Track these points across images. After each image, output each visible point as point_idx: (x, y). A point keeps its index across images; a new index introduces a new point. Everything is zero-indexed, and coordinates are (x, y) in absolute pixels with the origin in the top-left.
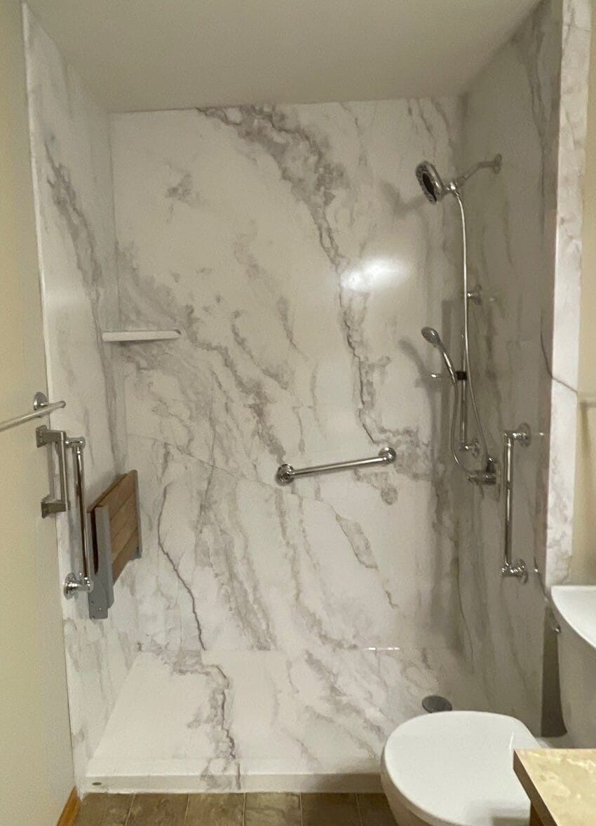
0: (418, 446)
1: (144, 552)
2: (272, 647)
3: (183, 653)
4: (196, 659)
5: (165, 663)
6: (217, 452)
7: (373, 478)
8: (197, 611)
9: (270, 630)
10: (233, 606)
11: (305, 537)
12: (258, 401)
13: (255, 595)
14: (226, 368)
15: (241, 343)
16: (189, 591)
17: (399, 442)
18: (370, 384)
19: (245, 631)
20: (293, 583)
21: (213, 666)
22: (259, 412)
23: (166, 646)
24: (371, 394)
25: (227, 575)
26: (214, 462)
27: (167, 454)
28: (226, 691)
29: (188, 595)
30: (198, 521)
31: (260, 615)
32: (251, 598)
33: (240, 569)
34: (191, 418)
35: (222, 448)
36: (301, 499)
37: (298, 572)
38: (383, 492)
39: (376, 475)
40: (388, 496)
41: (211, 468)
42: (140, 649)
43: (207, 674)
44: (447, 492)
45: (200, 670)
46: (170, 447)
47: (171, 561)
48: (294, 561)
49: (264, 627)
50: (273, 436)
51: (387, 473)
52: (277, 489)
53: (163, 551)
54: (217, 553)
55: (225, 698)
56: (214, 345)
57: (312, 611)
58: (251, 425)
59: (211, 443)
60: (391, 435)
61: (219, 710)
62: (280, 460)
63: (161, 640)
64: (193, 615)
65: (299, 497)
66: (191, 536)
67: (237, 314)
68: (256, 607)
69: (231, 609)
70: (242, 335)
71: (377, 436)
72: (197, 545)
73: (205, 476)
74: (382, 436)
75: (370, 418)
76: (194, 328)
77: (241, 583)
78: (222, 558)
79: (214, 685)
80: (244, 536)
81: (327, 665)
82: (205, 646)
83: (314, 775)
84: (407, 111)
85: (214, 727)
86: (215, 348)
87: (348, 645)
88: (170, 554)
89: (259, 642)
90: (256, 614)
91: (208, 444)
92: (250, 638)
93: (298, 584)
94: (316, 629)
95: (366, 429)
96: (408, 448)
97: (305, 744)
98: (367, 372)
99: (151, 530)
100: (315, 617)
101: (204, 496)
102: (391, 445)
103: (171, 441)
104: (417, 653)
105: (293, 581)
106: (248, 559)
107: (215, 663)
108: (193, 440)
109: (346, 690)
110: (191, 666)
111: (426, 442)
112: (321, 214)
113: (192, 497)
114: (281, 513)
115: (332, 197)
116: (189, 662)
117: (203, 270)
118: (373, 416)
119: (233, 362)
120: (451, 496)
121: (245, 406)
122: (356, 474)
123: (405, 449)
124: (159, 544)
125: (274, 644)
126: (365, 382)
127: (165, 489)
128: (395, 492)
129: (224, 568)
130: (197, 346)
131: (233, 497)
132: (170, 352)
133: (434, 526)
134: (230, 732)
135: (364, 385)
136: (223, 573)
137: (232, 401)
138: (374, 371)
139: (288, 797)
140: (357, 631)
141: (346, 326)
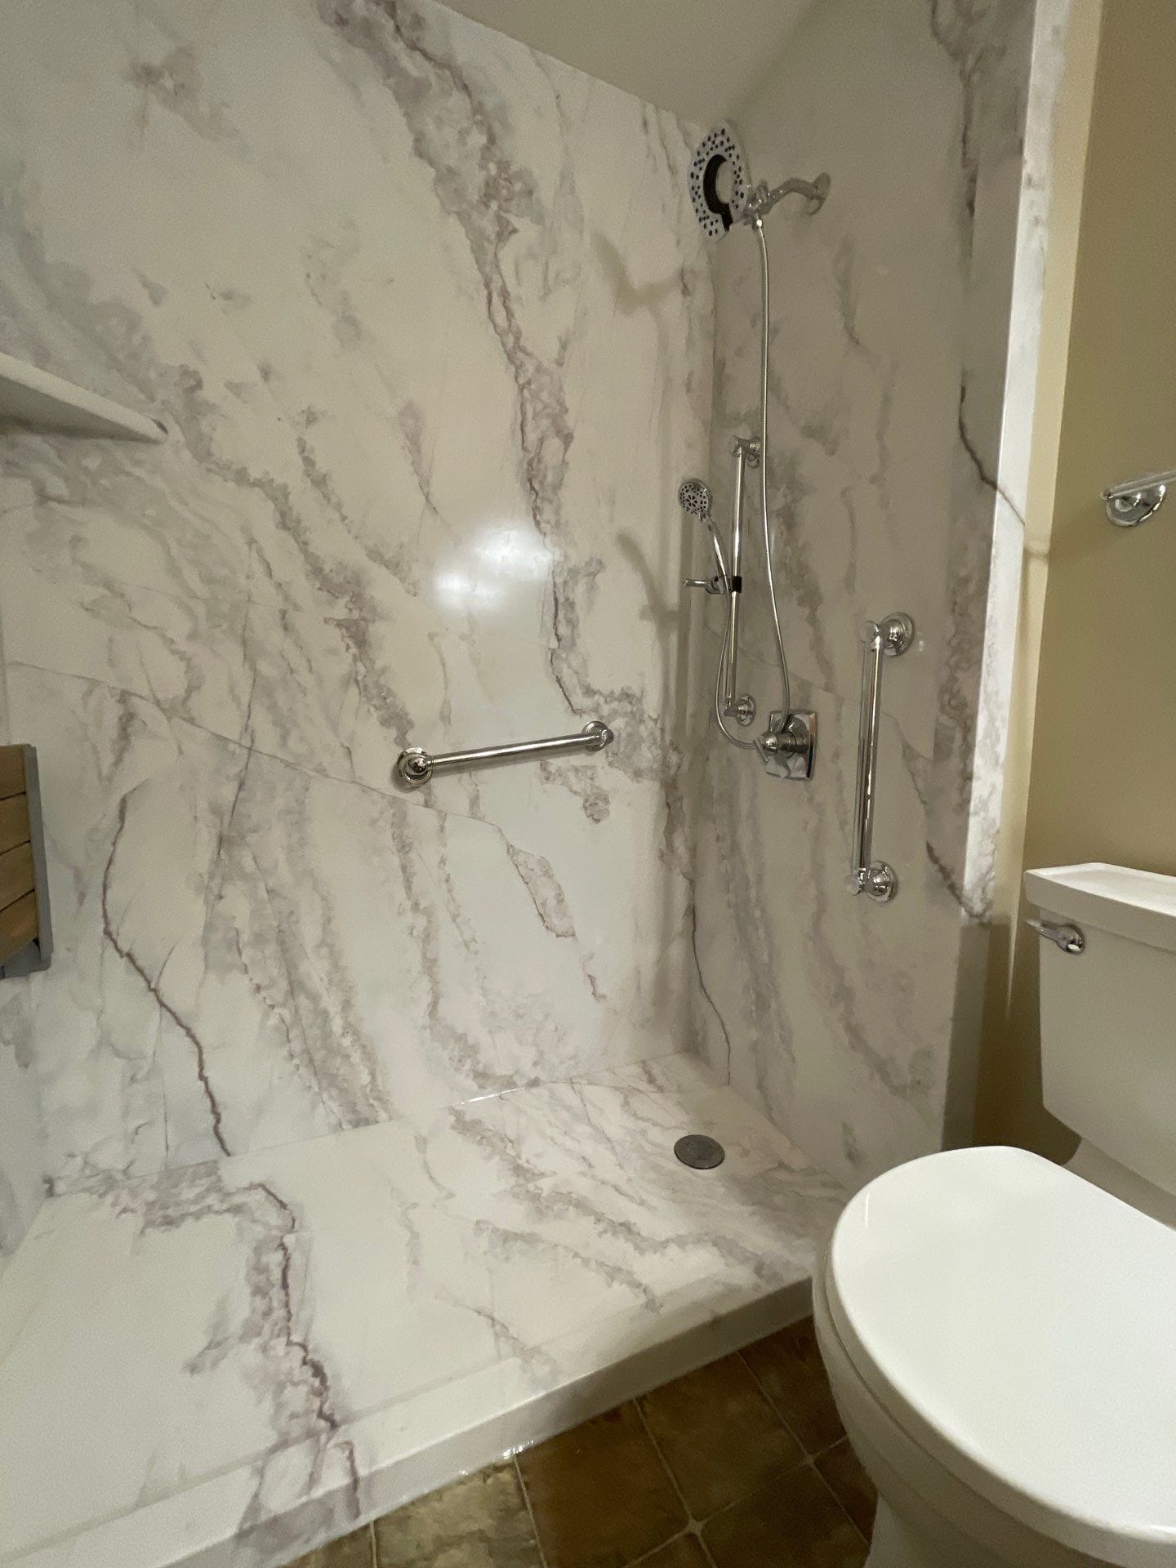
0: (642, 721)
1: (60, 953)
2: (383, 1115)
3: (171, 1176)
4: (205, 1182)
5: (124, 1211)
6: (262, 722)
7: (571, 775)
8: (207, 1073)
9: (379, 1081)
10: (297, 1046)
11: (450, 891)
12: (356, 614)
13: (345, 1018)
14: (284, 534)
15: (320, 482)
16: (190, 1033)
17: (614, 714)
18: (571, 604)
19: (325, 1096)
20: (425, 984)
21: (252, 1187)
22: (358, 635)
23: (125, 1172)
24: (572, 624)
25: (283, 985)
26: (253, 741)
27: (127, 720)
28: (289, 1240)
29: (188, 1039)
30: (212, 876)
31: (356, 1057)
32: (337, 1024)
33: (315, 969)
34: (193, 636)
35: (273, 708)
36: (443, 816)
37: (435, 961)
38: (586, 801)
39: (577, 770)
40: (595, 807)
41: (245, 751)
42: (51, 1193)
43: (237, 1210)
44: (681, 799)
45: (217, 1207)
46: (135, 700)
47: (140, 971)
48: (427, 937)
49: (365, 1078)
50: (389, 690)
51: (593, 767)
52: (394, 798)
53: (118, 950)
54: (259, 939)
55: (287, 1259)
56: (255, 473)
57: (460, 1031)
58: (341, 664)
59: (245, 700)
60: (602, 700)
61: (277, 1294)
62: (401, 740)
63: (110, 1158)
64: (201, 1084)
65: (440, 812)
66: (197, 910)
67: (311, 418)
68: (347, 1042)
69: (292, 1056)
70: (322, 465)
71: (579, 700)
72: (209, 927)
73: (234, 770)
74: (588, 702)
75: (570, 667)
76: (204, 425)
77: (314, 998)
78: (271, 949)
79: (259, 1231)
80: (324, 899)
81: (494, 1126)
82: (228, 1147)
83: (548, 1397)
84: (640, 122)
85: (265, 1349)
86: (257, 484)
87: (525, 1081)
88: (136, 956)
89: (354, 1111)
90: (347, 1057)
91: (237, 700)
92: (333, 1108)
93: (435, 982)
94: (468, 1064)
95: (561, 686)
96: (627, 724)
97: (496, 1316)
98: (565, 583)
99: (81, 903)
100: (466, 1041)
101: (227, 817)
102: (601, 717)
103: (140, 686)
104: (635, 1070)
105: (426, 979)
106: (331, 947)
107: (257, 1179)
108: (198, 688)
109: (542, 1165)
110: (195, 1201)
111: (655, 717)
112: (490, 257)
113: (196, 817)
114: (403, 847)
115: (510, 229)
116: (188, 1194)
117: (228, 296)
118: (574, 664)
119: (298, 521)
120: (686, 805)
121: (326, 621)
122: (544, 768)
123: (622, 726)
124: (107, 933)
125: (386, 1110)
126: (561, 600)
127: (124, 801)
128: (606, 801)
129: (275, 972)
130: (209, 470)
131: (297, 818)
132: (138, 471)
133: (662, 857)
134: (310, 1347)
135: (560, 606)
136: (273, 984)
137: (296, 607)
138: (576, 583)
139: (490, 1481)
140: (541, 1053)
141: (532, 488)
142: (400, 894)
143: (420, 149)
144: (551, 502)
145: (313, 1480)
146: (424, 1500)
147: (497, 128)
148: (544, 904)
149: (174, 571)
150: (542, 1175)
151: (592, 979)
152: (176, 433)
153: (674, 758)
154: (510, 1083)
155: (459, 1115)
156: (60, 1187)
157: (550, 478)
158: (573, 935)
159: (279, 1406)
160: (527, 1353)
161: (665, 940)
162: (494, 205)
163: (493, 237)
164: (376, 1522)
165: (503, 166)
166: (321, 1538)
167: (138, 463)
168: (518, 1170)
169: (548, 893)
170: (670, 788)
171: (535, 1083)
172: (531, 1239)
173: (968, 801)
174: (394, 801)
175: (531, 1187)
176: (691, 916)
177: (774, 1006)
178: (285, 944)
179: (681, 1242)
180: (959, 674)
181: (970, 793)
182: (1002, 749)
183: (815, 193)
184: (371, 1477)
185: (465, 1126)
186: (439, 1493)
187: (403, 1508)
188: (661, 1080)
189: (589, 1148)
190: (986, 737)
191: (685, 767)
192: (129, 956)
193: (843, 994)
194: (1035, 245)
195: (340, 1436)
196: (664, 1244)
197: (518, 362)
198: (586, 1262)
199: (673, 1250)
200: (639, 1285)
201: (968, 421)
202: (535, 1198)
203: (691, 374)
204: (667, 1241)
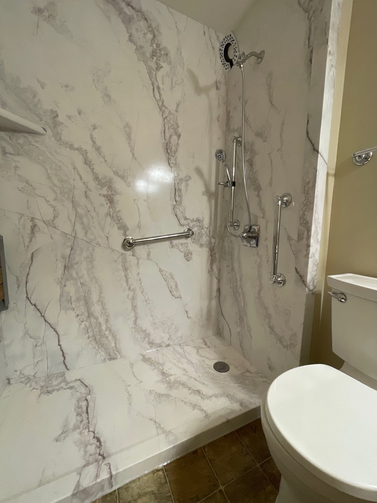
0: (203, 228)
1: (11, 304)
2: (119, 356)
3: (49, 377)
4: (61, 379)
5: (33, 389)
6: (78, 227)
7: (180, 246)
8: (60, 343)
9: (118, 346)
10: (91, 334)
11: (141, 283)
12: (110, 193)
13: (106, 325)
14: (85, 166)
15: (98, 149)
16: (55, 331)
17: (194, 226)
18: (180, 190)
19: (100, 351)
20: (133, 314)
21: (76, 380)
22: (111, 200)
23: (34, 376)
24: (181, 196)
25: (86, 314)
26: (76, 234)
27: (34, 227)
28: (89, 397)
29: (55, 332)
30: (62, 279)
31: (110, 338)
32: (104, 327)
33: (96, 309)
34: (55, 200)
35: (82, 223)
37: (136, 306)
38: (185, 254)
39: (182, 244)
40: (188, 256)
41: (73, 238)
43: (71, 388)
44: (215, 254)
45: (65, 387)
46: (36, 221)
47: (38, 310)
48: (133, 299)
49: (113, 345)
50: (121, 218)
51: (187, 243)
53: (31, 303)
54: (78, 299)
55: (88, 404)
56: (76, 146)
57: (144, 329)
58: (105, 209)
59: (73, 220)
60: (190, 222)
61: (84, 415)
62: (125, 234)
63: (29, 372)
64: (59, 347)
65: (137, 258)
66: (57, 290)
67: (95, 128)
68: (107, 333)
69: (89, 338)
70: (99, 143)
71: (183, 221)
72: (61, 296)
73: (69, 244)
74: (185, 222)
75: (180, 210)
76: (59, 129)
77: (96, 318)
78: (82, 302)
79: (78, 394)
80: (99, 286)
81: (155, 360)
82: (68, 367)
83: (174, 447)
84: (203, 32)
85: (81, 433)
86: (77, 149)
87: (165, 345)
88: (37, 305)
89: (110, 355)
90: (107, 337)
91: (70, 221)
92: (102, 354)
93: (136, 313)
94: (147, 339)
95: (177, 217)
96: (198, 229)
97: (157, 421)
98: (178, 183)
99: (18, 288)
100: (146, 332)
101: (67, 260)
102: (190, 227)
103: (38, 216)
104: (201, 341)
105: (133, 312)
106: (102, 302)
107: (78, 378)
108: (57, 217)
109: (171, 372)
110: (57, 385)
111: (207, 227)
112: (154, 75)
113: (57, 260)
114: (125, 269)
115: (160, 66)
116: (55, 383)
117: (67, 86)
118: (181, 210)
119: (91, 162)
120: (217, 256)
121: (100, 195)
122: (171, 243)
123: (197, 230)
124: (27, 298)
125: (120, 355)
126: (177, 189)
127: (33, 254)
128: (191, 254)
129: (83, 310)
130: (61, 144)
131: (91, 259)
132: (36, 144)
133: (209, 272)
134: (96, 432)
135: (176, 191)
136: (83, 314)
137: (90, 190)
138: (182, 183)
139: (155, 475)
140: (170, 336)
141: (168, 152)
142: (125, 284)
143: (131, 39)
144: (173, 157)
145: (97, 476)
146: (134, 481)
147: (156, 33)
148: (171, 288)
149: (49, 178)
150: (171, 375)
151: (187, 312)
152: (49, 132)
153: (213, 241)
154: (160, 346)
155: (143, 356)
156: (12, 381)
157: (173, 149)
158: (181, 298)
159: (86, 452)
160: (167, 433)
161: (210, 299)
162: (155, 58)
163: (154, 69)
164: (118, 489)
165: (158, 45)
166: (100, 495)
167: (37, 142)
168: (163, 374)
169: (173, 284)
170: (212, 250)
171: (168, 345)
172: (168, 396)
173: (309, 254)
174: (122, 254)
175: (167, 379)
176: (218, 292)
177: (245, 320)
178: (87, 302)
179: (216, 396)
180: (305, 213)
181: (309, 251)
182: (319, 237)
183: (260, 56)
184: (117, 474)
185: (146, 359)
186: (139, 479)
187: (127, 484)
188: (209, 344)
189: (186, 366)
190: (314, 233)
191: (217, 243)
192: (35, 305)
193: (268, 316)
194: (331, 73)
195: (106, 462)
196: (211, 397)
197: (163, 110)
198: (185, 403)
199: (214, 399)
200: (202, 410)
201: (309, 131)
202: (169, 383)
203: (219, 116)
204: (212, 396)
